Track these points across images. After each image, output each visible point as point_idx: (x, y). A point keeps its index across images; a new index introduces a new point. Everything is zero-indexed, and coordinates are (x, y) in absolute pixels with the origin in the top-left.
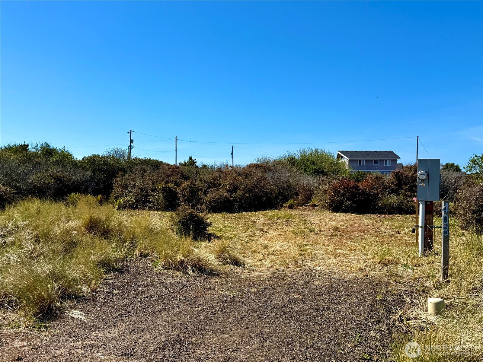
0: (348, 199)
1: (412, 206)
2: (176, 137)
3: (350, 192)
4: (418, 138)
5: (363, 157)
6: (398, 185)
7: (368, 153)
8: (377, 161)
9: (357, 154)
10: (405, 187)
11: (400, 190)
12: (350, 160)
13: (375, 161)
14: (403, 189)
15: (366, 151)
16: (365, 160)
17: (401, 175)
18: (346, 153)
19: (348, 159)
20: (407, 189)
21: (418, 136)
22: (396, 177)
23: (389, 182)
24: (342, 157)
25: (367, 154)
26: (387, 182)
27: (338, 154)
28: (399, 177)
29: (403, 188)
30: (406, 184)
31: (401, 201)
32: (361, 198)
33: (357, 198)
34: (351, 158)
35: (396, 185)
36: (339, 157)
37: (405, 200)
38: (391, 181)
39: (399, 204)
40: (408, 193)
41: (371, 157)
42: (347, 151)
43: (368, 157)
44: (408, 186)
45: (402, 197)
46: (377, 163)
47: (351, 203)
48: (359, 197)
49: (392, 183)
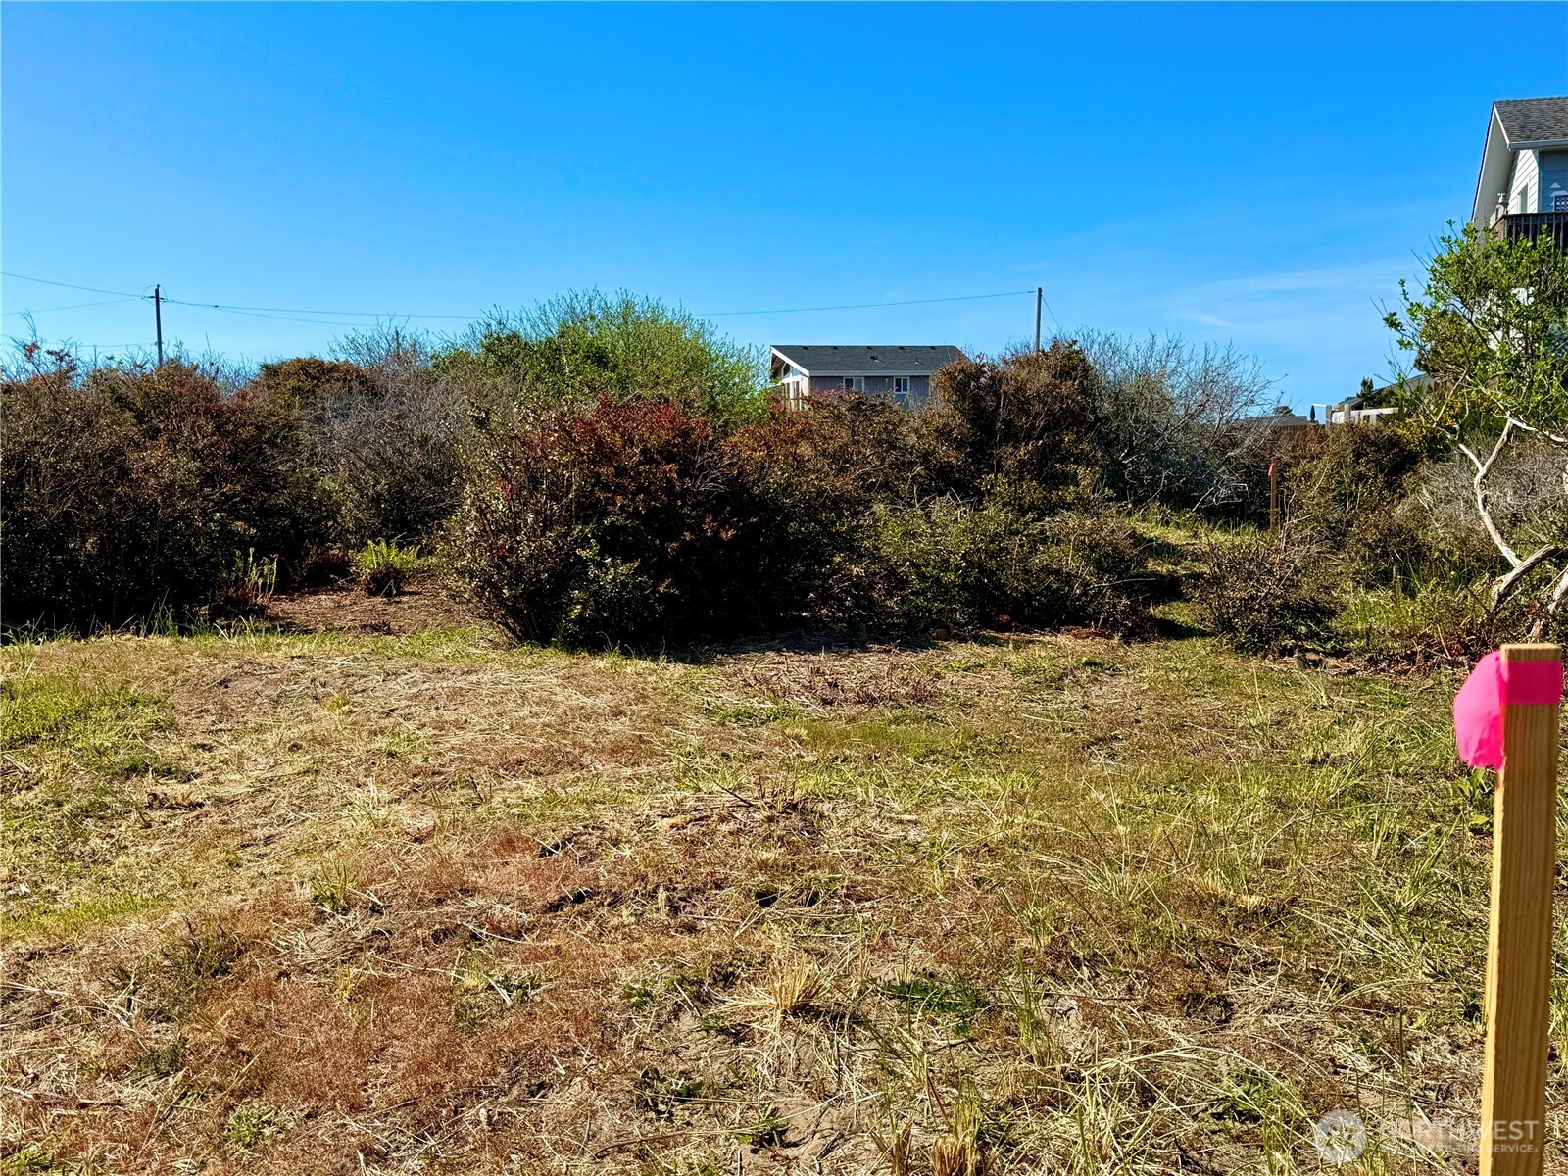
0: (613, 543)
1: (1058, 572)
2: (157, 291)
3: (639, 491)
4: (1040, 296)
5: (858, 369)
6: (972, 445)
7: (875, 354)
8: (905, 381)
9: (837, 358)
10: (1013, 456)
11: (988, 474)
12: (812, 379)
13: (898, 381)
14: (1000, 468)
15: (869, 348)
16: (866, 377)
17: (990, 386)
18: (801, 354)
19: (807, 373)
20: (1022, 463)
21: (1040, 290)
22: (964, 397)
23: (924, 431)
24: (787, 369)
25: (873, 358)
26: (917, 431)
27: (775, 358)
28: (977, 400)
29: (999, 461)
30: (1012, 436)
31: (992, 542)
32: (716, 533)
33: (688, 536)
34: (816, 369)
35: (959, 445)
36: (779, 369)
37: (1017, 533)
38: (939, 422)
39: (980, 566)
40: (1032, 491)
41: (885, 368)
42: (805, 348)
43: (876, 368)
44: (1030, 447)
45: (995, 515)
46: (905, 389)
47: (638, 571)
48: (696, 529)
49: (943, 433)
